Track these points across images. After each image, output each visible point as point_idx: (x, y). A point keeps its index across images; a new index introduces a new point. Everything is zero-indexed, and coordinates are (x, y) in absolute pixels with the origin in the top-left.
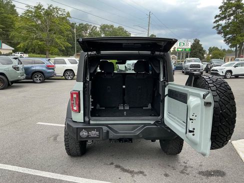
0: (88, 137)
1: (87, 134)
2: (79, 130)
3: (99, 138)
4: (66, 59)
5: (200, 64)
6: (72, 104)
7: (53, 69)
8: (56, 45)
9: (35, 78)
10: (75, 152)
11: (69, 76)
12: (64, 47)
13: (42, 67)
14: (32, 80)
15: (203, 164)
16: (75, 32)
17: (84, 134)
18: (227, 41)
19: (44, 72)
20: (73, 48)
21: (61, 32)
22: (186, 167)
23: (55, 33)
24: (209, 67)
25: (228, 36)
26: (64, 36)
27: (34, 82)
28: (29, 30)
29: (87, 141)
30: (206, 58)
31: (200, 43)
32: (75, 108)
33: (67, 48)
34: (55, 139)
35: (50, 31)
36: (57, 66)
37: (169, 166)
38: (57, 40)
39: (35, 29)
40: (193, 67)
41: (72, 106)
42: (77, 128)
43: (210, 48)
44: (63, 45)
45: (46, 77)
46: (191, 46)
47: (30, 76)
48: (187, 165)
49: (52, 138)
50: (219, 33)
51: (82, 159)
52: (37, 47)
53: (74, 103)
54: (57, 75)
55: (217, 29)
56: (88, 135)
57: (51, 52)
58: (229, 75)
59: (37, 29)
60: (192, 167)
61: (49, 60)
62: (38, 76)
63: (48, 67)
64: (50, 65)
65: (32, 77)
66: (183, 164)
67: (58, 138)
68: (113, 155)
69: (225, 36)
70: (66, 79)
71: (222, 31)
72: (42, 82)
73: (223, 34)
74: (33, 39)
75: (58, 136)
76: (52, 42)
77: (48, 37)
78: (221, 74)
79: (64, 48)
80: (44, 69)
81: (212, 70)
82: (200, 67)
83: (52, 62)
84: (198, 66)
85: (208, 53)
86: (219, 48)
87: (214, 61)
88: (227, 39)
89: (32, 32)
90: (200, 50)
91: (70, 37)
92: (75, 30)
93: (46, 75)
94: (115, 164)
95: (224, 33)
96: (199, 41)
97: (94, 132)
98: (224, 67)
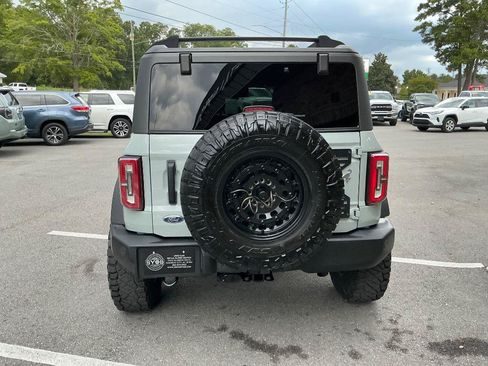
0: (165, 269)
1: (162, 263)
2: (141, 253)
3: (192, 270)
4: (114, 94)
5: (392, 102)
6: (124, 190)
7: (86, 115)
8: (94, 67)
9: (49, 133)
10: (135, 304)
11: (121, 128)
12: (110, 70)
13: (63, 109)
14: (42, 140)
15: (435, 323)
16: (132, 39)
17: (156, 262)
18: (443, 57)
19: (67, 123)
20: (129, 73)
21: (103, 40)
22: (396, 332)
23: (90, 43)
24: (409, 108)
25: (444, 47)
26: (109, 48)
27: (46, 143)
28: (37, 37)
29: (164, 279)
30: (398, 92)
31: (387, 62)
32: (131, 200)
33: (116, 72)
34: (89, 269)
35: (79, 37)
36: (95, 109)
37: (358, 331)
38: (94, 56)
39: (48, 34)
40: (378, 109)
41: (124, 194)
42: (138, 248)
43: (407, 72)
44: (108, 66)
45: (71, 132)
46: (370, 67)
47: (37, 130)
48: (399, 327)
49: (83, 267)
50: (426, 40)
51: (150, 318)
52: (53, 72)
53: (127, 187)
54: (95, 127)
55: (423, 32)
56: (166, 266)
57: (82, 81)
58: (450, 125)
59: (53, 34)
60: (411, 333)
61: (76, 96)
62: (54, 129)
63: (76, 111)
64: (79, 105)
65: (42, 131)
66: (389, 325)
67: (96, 266)
68: (224, 307)
69: (438, 46)
70: (115, 137)
71: (432, 36)
72: (64, 143)
73: (433, 43)
74: (44, 55)
75: (95, 261)
76: (86, 60)
77: (77, 49)
78: (435, 123)
79: (109, 74)
80: (67, 114)
81: (417, 115)
82: (390, 109)
83: (83, 100)
84: (387, 107)
85: (401, 82)
86: (425, 72)
87: (419, 97)
88: (443, 53)
89: (43, 41)
90: (388, 77)
91: (122, 51)
92: (132, 35)
93: (72, 128)
94: (230, 330)
95: (436, 40)
96: (384, 58)
97: (179, 257)
98: (440, 109)
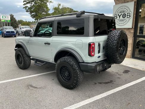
25: (32, 14)
31: (14, 17)
32: (93, 54)
55: (26, 9)
69: (31, 13)
71: (29, 10)
73: (29, 12)
82: (31, 31)
90: (15, 22)
94: (97, 83)
